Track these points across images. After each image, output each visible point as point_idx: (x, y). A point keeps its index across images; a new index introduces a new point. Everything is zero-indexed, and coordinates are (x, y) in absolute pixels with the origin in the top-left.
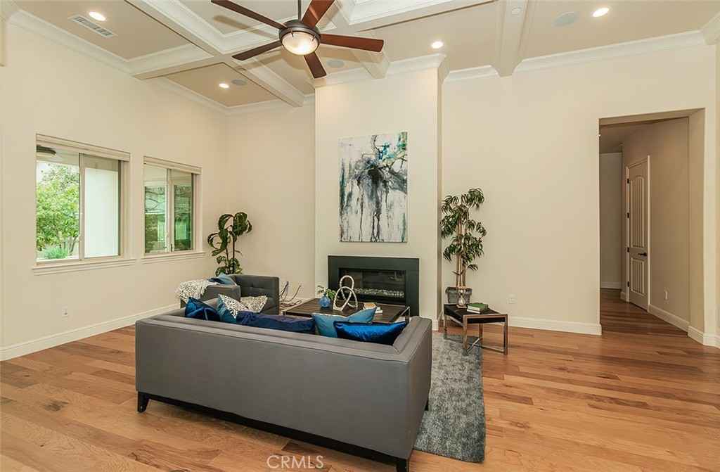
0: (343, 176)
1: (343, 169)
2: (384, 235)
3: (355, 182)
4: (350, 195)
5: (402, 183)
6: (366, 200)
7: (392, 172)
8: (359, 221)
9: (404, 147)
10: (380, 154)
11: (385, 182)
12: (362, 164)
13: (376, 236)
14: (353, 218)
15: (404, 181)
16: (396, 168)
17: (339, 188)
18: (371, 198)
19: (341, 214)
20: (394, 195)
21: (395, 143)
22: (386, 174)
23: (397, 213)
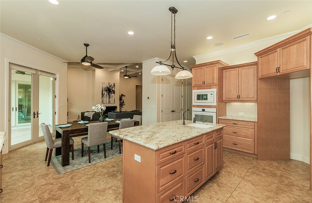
0: (103, 90)
1: (103, 88)
2: (111, 102)
3: (105, 91)
4: (104, 94)
5: (114, 92)
6: (107, 95)
7: (112, 90)
8: (106, 99)
9: (114, 86)
10: (110, 86)
11: (111, 92)
12: (107, 88)
13: (109, 102)
14: (105, 99)
15: (115, 92)
16: (113, 89)
17: (101, 92)
18: (108, 95)
19: (102, 98)
20: (113, 94)
21: (113, 85)
22: (112, 91)
23: (113, 97)
